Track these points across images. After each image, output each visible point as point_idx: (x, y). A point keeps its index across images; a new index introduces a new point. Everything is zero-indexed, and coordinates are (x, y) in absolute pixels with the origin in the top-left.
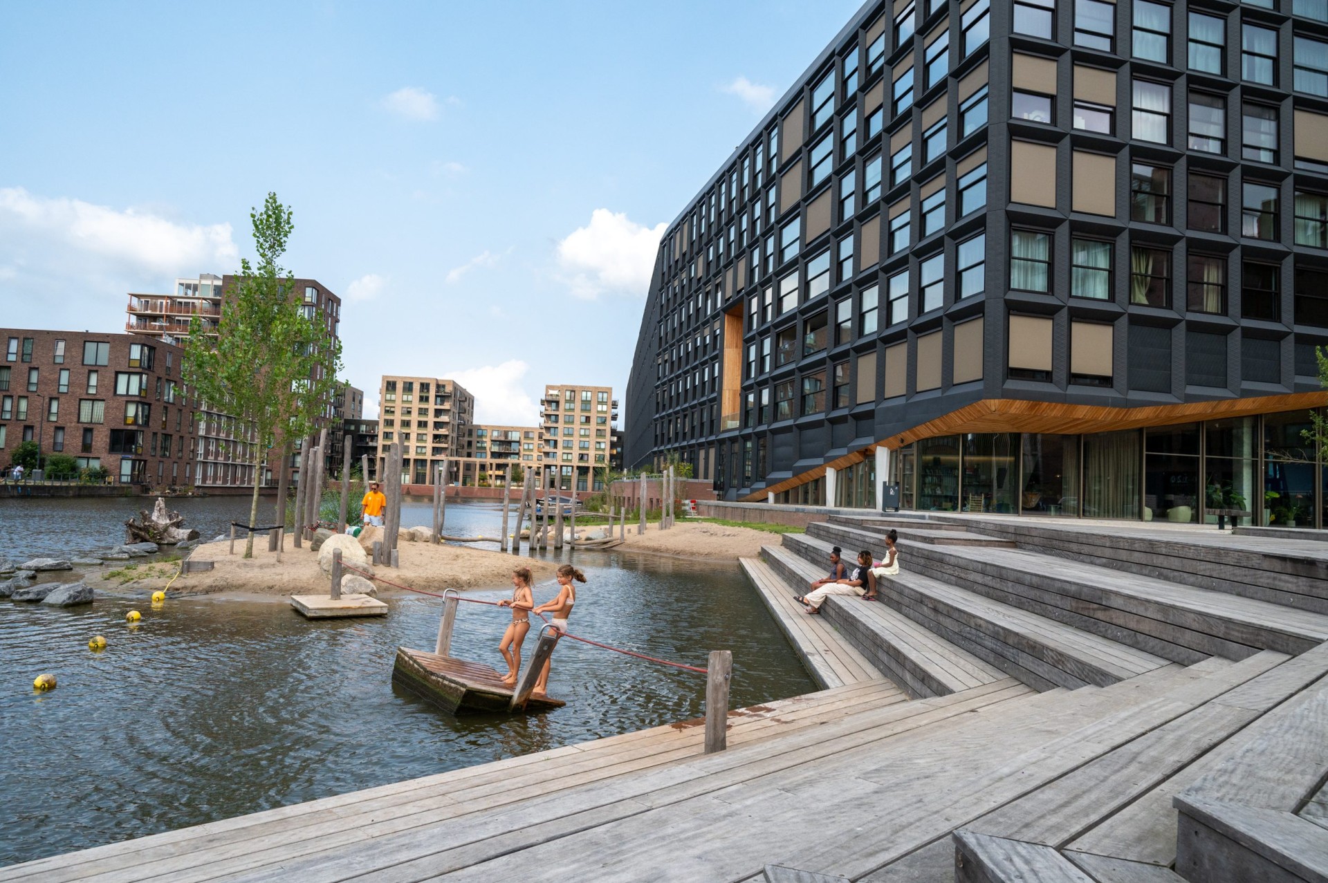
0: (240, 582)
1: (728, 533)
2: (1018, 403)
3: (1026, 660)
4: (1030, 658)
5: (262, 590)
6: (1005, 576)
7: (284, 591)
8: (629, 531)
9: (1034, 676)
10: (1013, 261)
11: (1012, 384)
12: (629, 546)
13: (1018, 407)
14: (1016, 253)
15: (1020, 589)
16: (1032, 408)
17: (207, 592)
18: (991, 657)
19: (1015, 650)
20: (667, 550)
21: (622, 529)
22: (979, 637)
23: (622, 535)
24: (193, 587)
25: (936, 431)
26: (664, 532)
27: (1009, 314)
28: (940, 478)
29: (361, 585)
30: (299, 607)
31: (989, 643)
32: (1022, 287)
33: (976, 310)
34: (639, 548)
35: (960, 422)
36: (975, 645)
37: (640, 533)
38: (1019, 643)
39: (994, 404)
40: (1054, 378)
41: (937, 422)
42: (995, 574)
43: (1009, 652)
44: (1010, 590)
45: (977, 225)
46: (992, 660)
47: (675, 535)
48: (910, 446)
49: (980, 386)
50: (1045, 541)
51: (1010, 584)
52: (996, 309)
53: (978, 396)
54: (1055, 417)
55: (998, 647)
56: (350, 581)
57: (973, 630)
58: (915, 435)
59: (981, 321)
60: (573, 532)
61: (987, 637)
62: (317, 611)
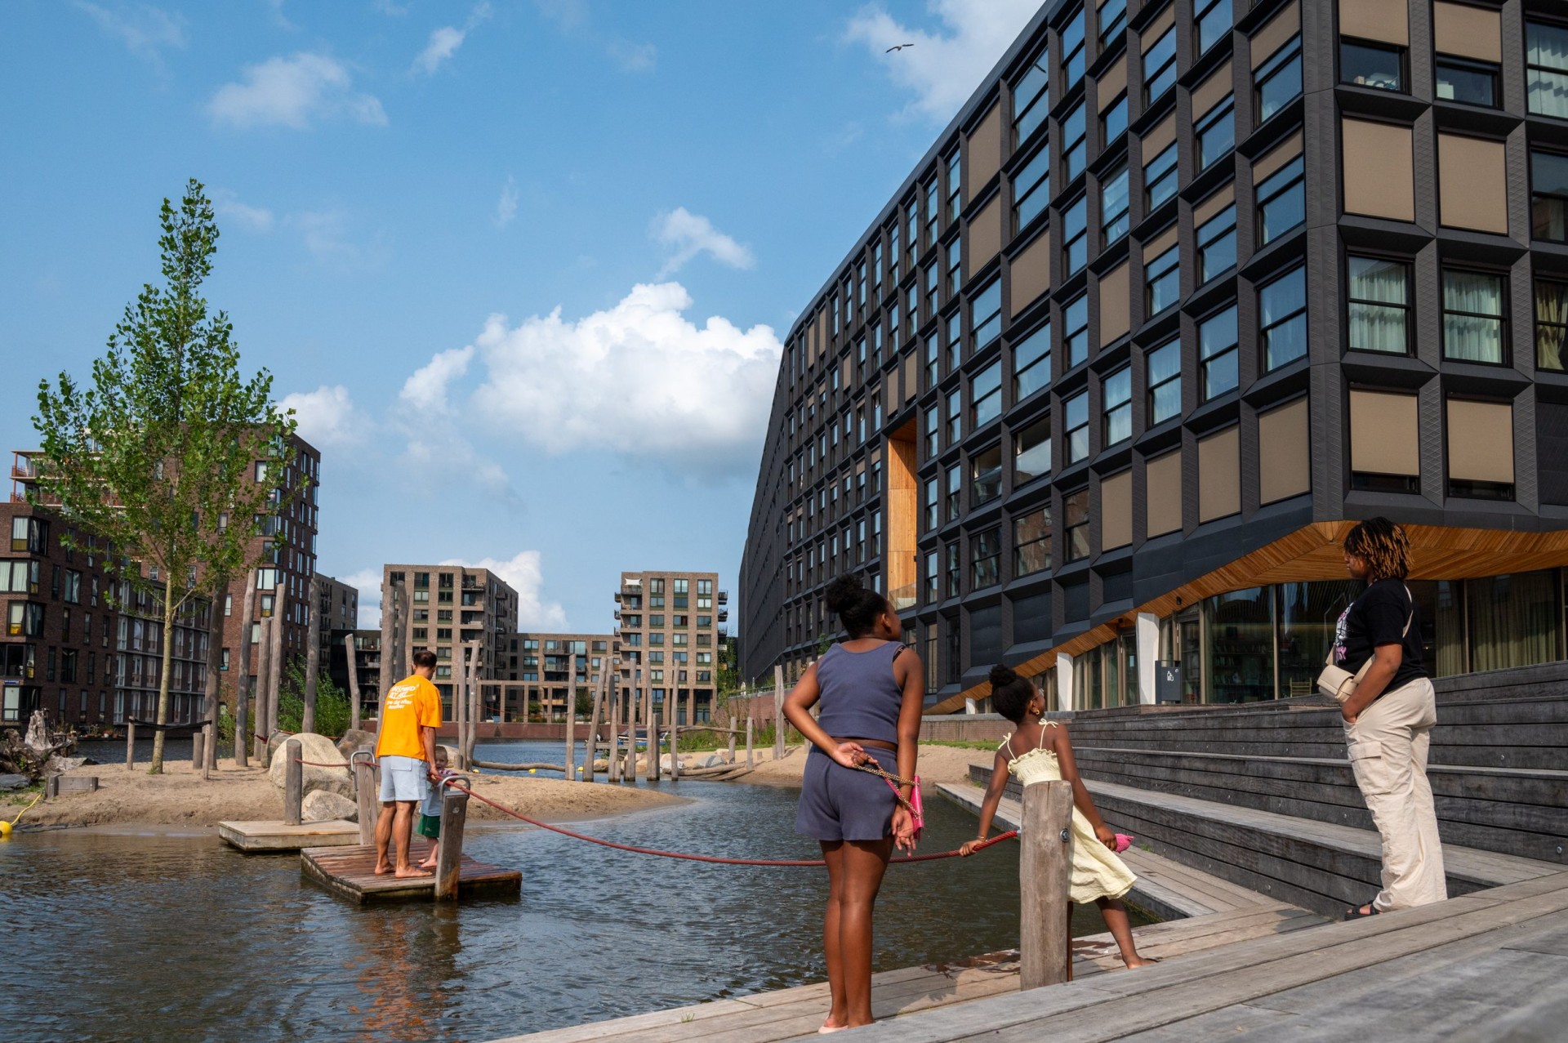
0: (140, 808)
5: (176, 818)
6: (1485, 719)
7: (210, 819)
8: (760, 754)
10: (1352, 306)
11: (1358, 498)
12: (762, 775)
14: (1355, 293)
15: (1524, 734)
17: (85, 824)
18: (1516, 840)
21: (750, 753)
22: (1485, 811)
23: (749, 761)
24: (61, 816)
27: (1349, 388)
28: (1238, 658)
29: (337, 806)
30: (230, 836)
31: (1507, 815)
32: (1366, 346)
35: (1273, 565)
39: (1330, 529)
40: (1424, 486)
41: (1237, 565)
42: (1459, 720)
43: (1565, 823)
44: (1501, 740)
45: (1290, 255)
48: (1192, 608)
49: (1306, 503)
51: (1499, 730)
52: (1326, 381)
53: (1305, 518)
55: (1537, 818)
56: (319, 799)
57: (1460, 803)
58: (1200, 589)
59: (1303, 404)
60: (675, 760)
61: (1500, 807)
62: (260, 840)
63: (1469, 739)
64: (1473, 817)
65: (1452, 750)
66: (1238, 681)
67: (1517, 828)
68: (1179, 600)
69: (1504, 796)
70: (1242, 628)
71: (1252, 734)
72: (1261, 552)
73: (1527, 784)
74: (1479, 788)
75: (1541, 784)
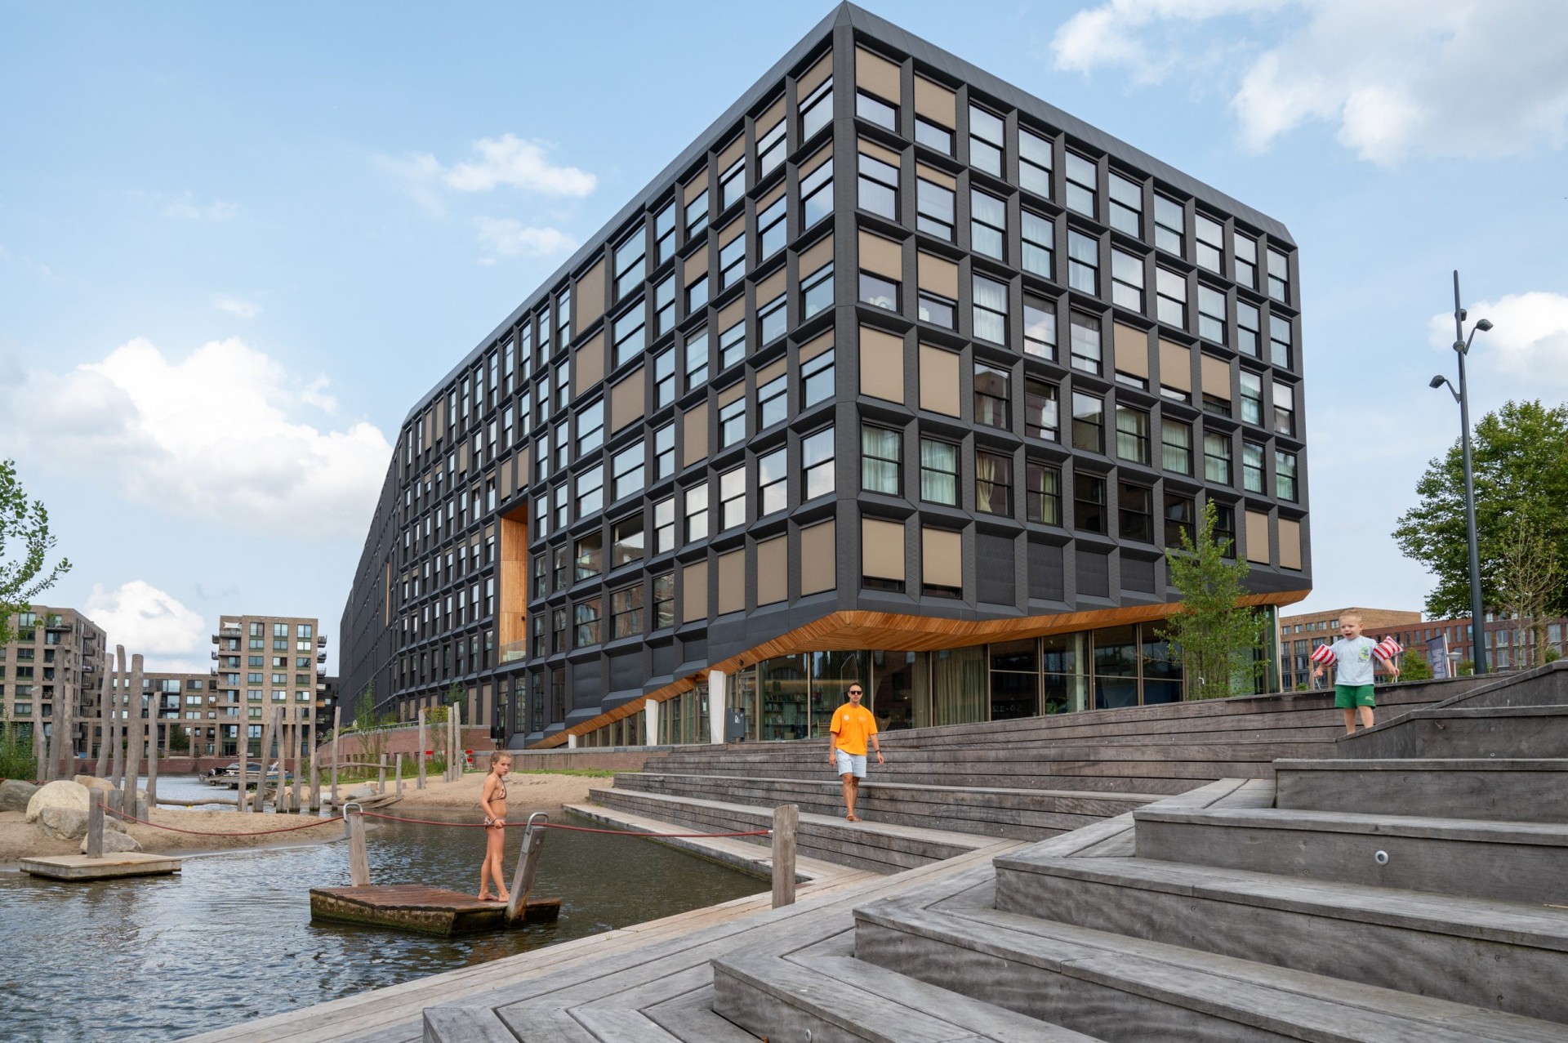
1: (536, 781)
2: (873, 615)
3: (1027, 818)
4: (1036, 814)
6: (961, 759)
8: (405, 785)
9: (1042, 830)
10: (865, 460)
11: (869, 595)
12: (411, 803)
13: (872, 620)
14: (866, 451)
15: (982, 768)
16: (886, 621)
18: (981, 827)
19: (1014, 812)
20: (465, 803)
21: (398, 784)
22: (965, 812)
23: (399, 790)
25: (781, 649)
26: (451, 784)
27: (862, 517)
28: (780, 704)
31: (976, 813)
32: (873, 489)
33: (826, 511)
34: (425, 804)
35: (810, 638)
36: (955, 821)
37: (420, 787)
38: (1019, 804)
39: (849, 616)
40: (908, 589)
41: (785, 639)
42: (948, 759)
43: (1005, 817)
44: (969, 771)
45: (825, 418)
46: (982, 830)
47: (466, 787)
48: (752, 668)
49: (833, 596)
50: (961, 738)
51: (969, 765)
52: (847, 511)
53: (832, 608)
54: (907, 631)
55: (991, 814)
57: (952, 807)
58: (757, 655)
59: (832, 524)
60: (334, 791)
61: (974, 809)
62: (82, 870)
63: (952, 770)
64: (959, 815)
65: (943, 777)
66: (780, 722)
67: (981, 820)
68: (742, 663)
69: (975, 803)
70: (783, 682)
71: (818, 766)
72: (801, 630)
73: (987, 796)
74: (963, 799)
75: (993, 796)
